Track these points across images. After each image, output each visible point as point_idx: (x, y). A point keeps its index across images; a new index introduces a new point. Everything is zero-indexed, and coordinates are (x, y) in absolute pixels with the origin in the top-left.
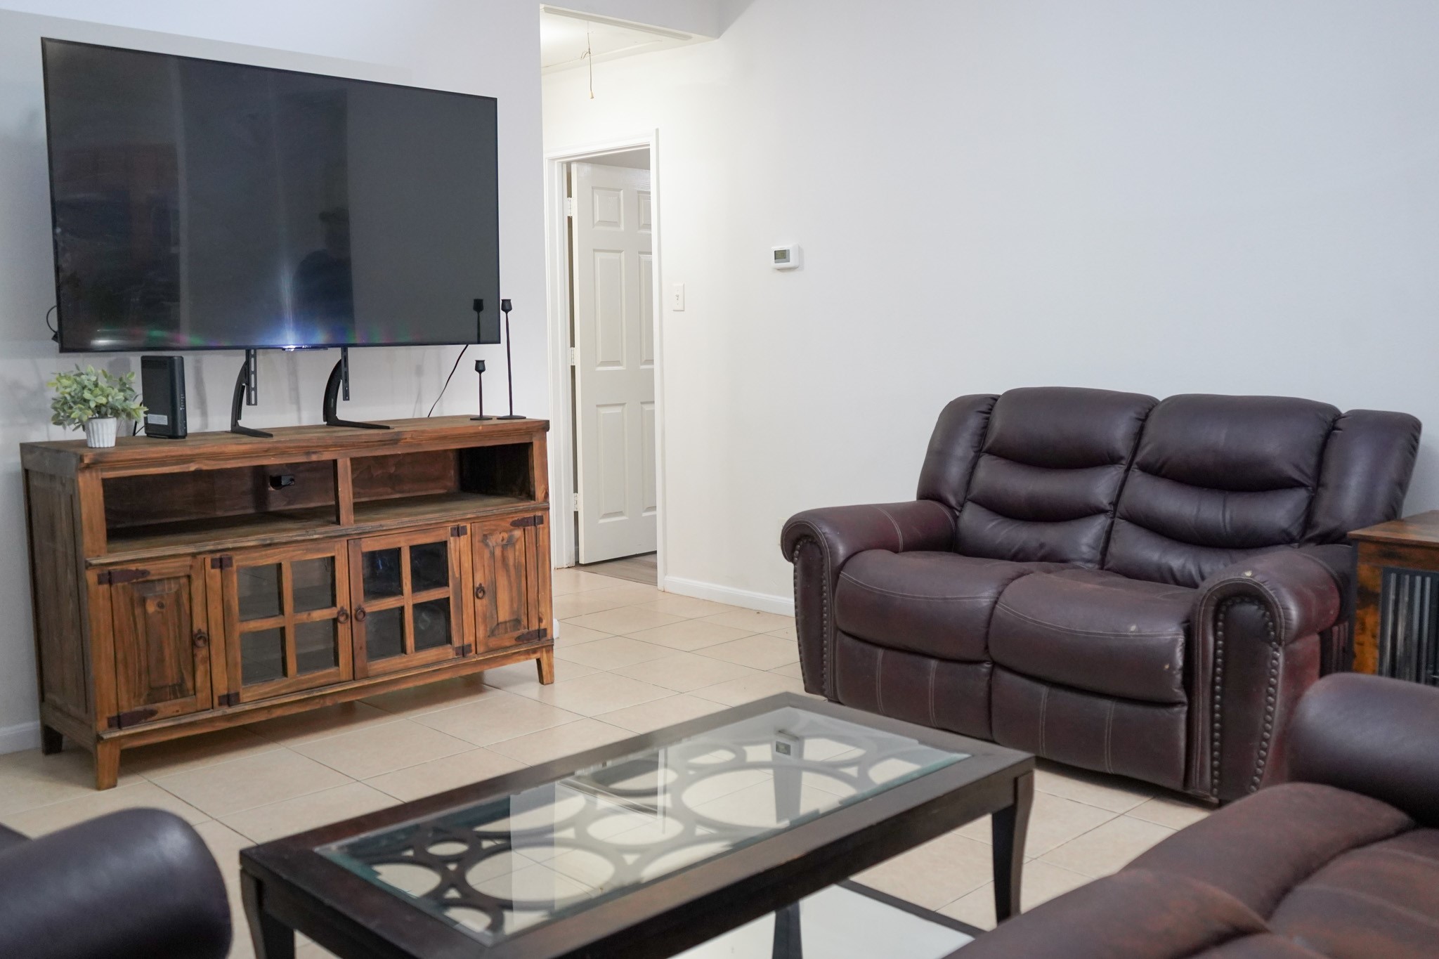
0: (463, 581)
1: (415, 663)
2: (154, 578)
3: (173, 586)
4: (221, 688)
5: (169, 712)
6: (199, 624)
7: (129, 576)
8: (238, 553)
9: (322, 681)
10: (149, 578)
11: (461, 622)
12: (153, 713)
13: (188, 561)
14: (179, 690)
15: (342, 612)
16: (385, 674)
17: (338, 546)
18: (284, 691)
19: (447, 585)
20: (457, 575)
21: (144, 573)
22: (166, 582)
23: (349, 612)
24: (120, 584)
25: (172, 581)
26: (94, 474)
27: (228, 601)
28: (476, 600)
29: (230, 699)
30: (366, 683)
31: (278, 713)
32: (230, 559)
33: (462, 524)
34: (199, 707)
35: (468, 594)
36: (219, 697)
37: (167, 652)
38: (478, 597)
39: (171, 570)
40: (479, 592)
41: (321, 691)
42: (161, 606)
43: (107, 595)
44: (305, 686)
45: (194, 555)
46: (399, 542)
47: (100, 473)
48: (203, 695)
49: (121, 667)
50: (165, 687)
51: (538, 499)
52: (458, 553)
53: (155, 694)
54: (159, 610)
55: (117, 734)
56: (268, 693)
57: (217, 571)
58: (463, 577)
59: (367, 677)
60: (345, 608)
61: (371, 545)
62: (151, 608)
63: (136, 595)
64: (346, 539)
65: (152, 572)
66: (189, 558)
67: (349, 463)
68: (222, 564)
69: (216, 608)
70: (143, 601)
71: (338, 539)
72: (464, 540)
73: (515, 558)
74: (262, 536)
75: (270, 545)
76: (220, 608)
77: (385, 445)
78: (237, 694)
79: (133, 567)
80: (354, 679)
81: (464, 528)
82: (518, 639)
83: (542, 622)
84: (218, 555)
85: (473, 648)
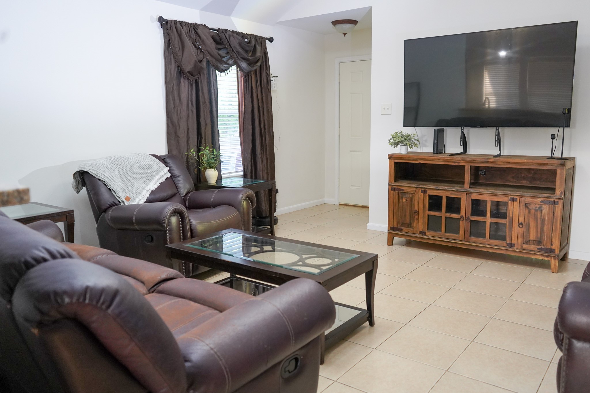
0: (513, 219)
1: (489, 243)
2: (405, 192)
3: (411, 195)
4: (421, 229)
5: (406, 231)
6: (416, 208)
7: (399, 190)
8: (429, 190)
9: (453, 238)
10: (404, 192)
11: (511, 234)
12: (402, 230)
13: (415, 189)
14: (410, 225)
15: (462, 217)
16: (476, 243)
17: (462, 195)
18: (440, 237)
19: (506, 218)
20: (511, 216)
21: (403, 190)
22: (409, 194)
23: (464, 218)
24: (396, 191)
25: (411, 194)
26: (392, 160)
27: (425, 203)
28: (519, 227)
29: (423, 233)
30: (467, 243)
31: (437, 243)
32: (427, 191)
33: (515, 197)
34: (414, 232)
35: (515, 225)
36: (420, 231)
37: (407, 214)
38: (520, 227)
39: (410, 191)
40: (520, 225)
41: (451, 240)
42: (407, 200)
43: (393, 194)
44: (447, 237)
45: (416, 188)
46: (487, 198)
47: (394, 160)
48: (416, 229)
49: (395, 214)
50: (406, 223)
51: (557, 194)
52: (512, 208)
53: (403, 224)
54: (406, 201)
55: (392, 232)
56: (434, 235)
57: (422, 194)
58: (514, 217)
59: (469, 242)
60: (463, 216)
61: (474, 197)
62: (404, 200)
63: (401, 196)
64: (466, 193)
65: (405, 190)
66: (415, 188)
67: (469, 167)
68: (424, 192)
69: (421, 205)
70: (402, 198)
71: (463, 192)
72: (516, 204)
73: (541, 216)
74: (437, 186)
75: (438, 189)
76: (422, 205)
77: (483, 163)
78: (425, 232)
79: (400, 188)
80: (464, 241)
81: (517, 199)
82: (539, 249)
83: (553, 246)
84: (423, 189)
85: (516, 246)
